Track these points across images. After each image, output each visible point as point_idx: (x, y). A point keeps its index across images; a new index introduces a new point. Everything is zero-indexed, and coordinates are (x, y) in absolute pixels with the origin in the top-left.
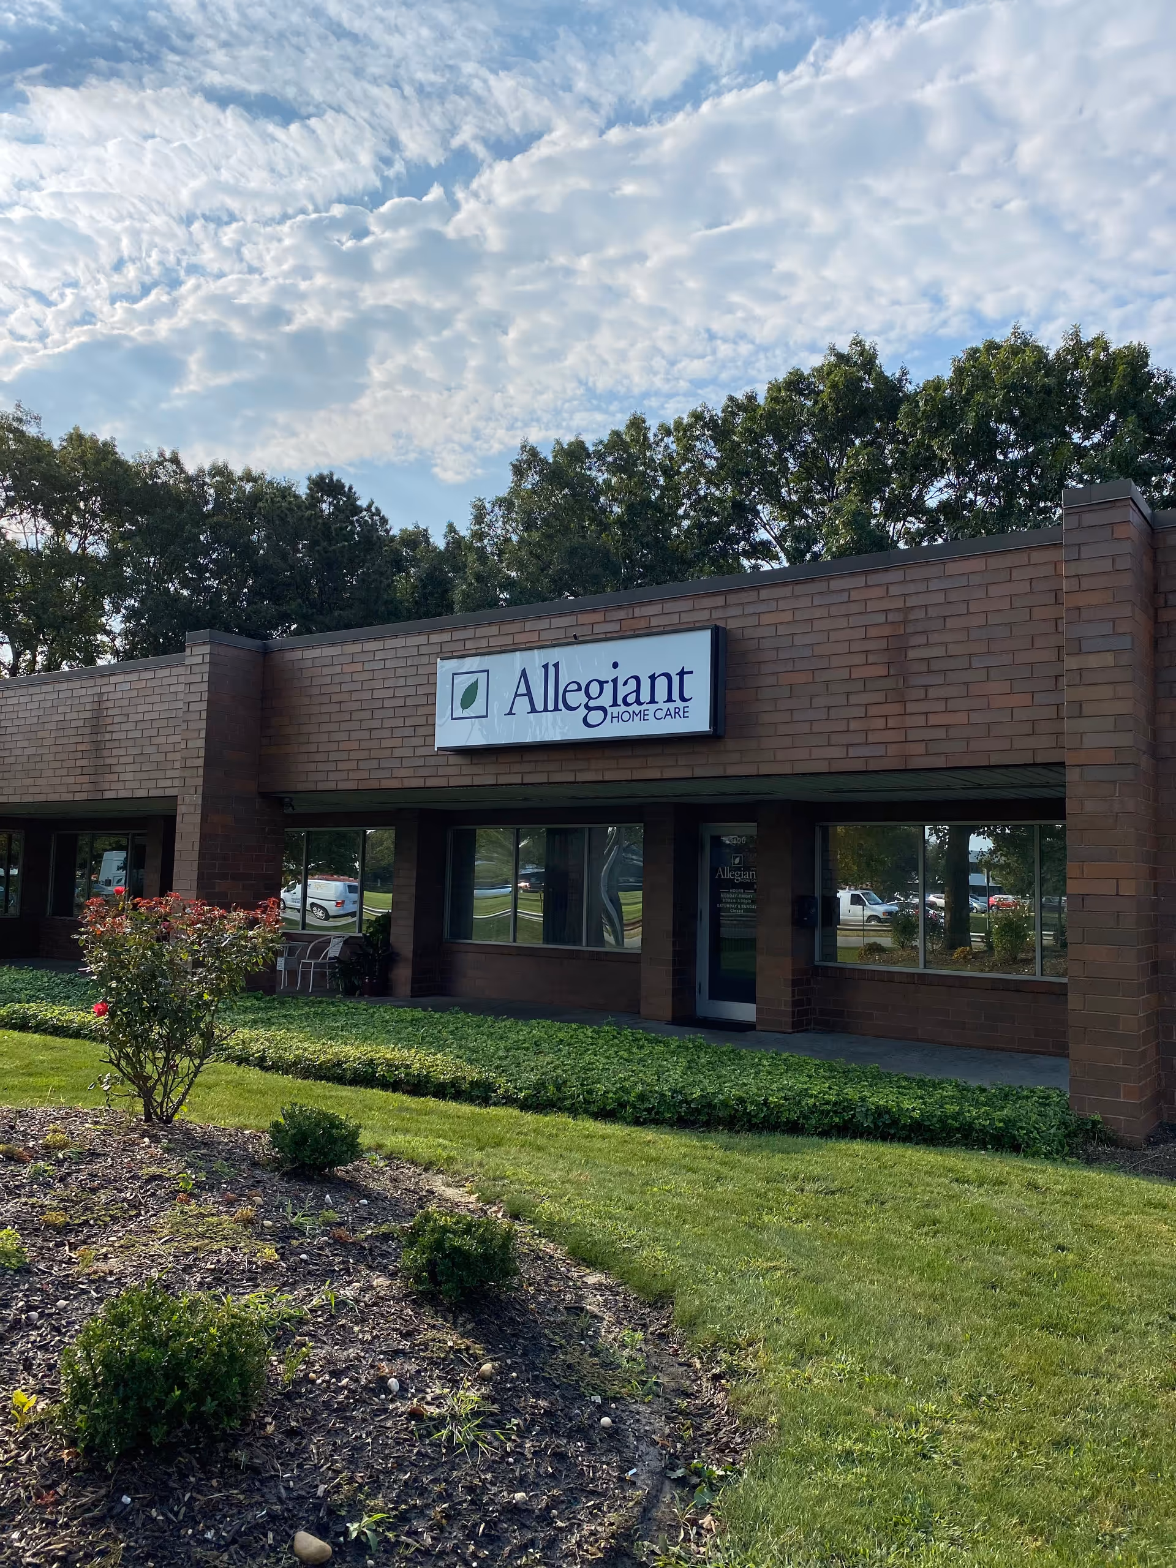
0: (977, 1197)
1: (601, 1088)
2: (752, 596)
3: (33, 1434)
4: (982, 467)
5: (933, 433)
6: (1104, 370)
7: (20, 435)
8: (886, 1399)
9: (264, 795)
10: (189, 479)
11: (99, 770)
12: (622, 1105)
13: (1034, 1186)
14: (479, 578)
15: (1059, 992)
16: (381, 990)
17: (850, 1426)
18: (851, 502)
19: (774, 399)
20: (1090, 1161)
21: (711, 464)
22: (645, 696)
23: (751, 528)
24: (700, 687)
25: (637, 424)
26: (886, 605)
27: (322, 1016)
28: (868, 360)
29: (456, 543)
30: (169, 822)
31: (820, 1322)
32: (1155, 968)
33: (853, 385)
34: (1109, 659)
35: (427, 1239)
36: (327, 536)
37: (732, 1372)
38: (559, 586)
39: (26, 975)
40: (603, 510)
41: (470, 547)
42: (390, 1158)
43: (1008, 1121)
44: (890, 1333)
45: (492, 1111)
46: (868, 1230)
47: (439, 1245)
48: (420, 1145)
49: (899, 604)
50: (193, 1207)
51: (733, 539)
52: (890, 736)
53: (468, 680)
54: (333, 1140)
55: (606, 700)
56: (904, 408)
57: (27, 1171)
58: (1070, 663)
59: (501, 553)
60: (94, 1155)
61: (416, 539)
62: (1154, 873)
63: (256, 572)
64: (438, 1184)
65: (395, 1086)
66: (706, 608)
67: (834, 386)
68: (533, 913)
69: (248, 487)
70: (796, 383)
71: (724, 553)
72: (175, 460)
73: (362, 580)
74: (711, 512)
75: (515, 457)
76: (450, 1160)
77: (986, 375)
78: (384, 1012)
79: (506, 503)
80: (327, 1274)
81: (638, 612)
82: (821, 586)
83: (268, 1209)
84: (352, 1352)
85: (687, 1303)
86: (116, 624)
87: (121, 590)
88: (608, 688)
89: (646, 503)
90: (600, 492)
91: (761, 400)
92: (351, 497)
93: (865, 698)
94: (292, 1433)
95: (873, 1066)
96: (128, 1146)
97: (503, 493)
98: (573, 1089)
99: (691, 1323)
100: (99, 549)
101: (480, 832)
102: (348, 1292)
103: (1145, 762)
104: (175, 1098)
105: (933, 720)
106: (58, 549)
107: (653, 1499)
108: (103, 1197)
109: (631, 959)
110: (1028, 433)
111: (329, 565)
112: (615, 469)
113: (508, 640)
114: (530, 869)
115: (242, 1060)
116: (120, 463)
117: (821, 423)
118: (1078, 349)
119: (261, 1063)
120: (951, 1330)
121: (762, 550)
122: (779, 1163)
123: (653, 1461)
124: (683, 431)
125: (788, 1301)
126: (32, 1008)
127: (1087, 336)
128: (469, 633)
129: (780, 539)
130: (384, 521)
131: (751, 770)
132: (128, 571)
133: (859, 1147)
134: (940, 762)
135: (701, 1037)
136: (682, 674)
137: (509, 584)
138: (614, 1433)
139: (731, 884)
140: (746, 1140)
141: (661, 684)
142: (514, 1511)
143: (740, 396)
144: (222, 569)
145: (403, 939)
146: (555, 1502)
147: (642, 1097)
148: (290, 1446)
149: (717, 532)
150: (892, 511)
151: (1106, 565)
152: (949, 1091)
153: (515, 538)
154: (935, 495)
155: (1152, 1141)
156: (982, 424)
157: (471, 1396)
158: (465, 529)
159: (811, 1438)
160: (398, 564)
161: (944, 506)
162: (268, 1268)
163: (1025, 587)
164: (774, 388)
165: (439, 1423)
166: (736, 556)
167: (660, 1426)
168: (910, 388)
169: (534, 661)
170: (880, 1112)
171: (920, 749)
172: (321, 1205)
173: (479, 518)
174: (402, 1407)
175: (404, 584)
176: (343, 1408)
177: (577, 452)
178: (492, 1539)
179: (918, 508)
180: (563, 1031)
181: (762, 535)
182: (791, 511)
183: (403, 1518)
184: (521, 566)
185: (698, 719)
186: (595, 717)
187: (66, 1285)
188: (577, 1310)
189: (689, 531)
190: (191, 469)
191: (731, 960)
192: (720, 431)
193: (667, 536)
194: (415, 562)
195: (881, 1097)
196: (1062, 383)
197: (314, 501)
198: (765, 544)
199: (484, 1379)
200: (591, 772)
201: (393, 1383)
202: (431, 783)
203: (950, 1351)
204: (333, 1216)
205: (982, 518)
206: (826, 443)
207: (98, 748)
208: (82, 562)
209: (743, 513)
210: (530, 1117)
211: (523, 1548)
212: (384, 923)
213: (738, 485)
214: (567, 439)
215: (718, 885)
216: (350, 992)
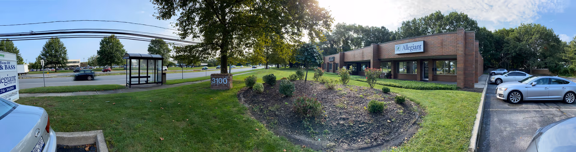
0: (448, 94)
1: (413, 86)
2: (427, 37)
3: (366, 110)
4: (452, 25)
5: (447, 21)
6: (463, 16)
7: (354, 26)
8: (438, 110)
9: (378, 59)
10: (369, 28)
11: (363, 58)
12: (415, 88)
13: (453, 92)
14: (398, 36)
15: (456, 76)
16: (390, 78)
17: (435, 112)
18: (438, 28)
19: (430, 16)
20: (458, 90)
21: (423, 23)
22: (417, 48)
23: (428, 30)
24: (422, 47)
25: (415, 19)
26: (441, 39)
27: (385, 80)
28: (440, 13)
29: (396, 32)
30: (370, 62)
31: (433, 105)
32: (464, 73)
33: (438, 15)
34: (461, 45)
35: (397, 98)
36: (383, 33)
37: (425, 109)
38: (407, 37)
39: (358, 76)
40: (412, 28)
41: (398, 33)
42: (393, 92)
43: (451, 87)
44: (439, 105)
45: (402, 89)
46: (438, 97)
47: (398, 98)
48: (396, 91)
49: (442, 39)
50: (376, 95)
51: (426, 31)
52: (441, 52)
53: (398, 47)
54: (388, 90)
55: (412, 48)
56: (444, 18)
57: (362, 91)
58: (458, 45)
59: (401, 33)
60: (367, 90)
61: (392, 32)
62: (465, 65)
63: (376, 37)
64: (397, 94)
65: (393, 86)
66: (423, 39)
67: (436, 15)
68: (406, 71)
69: (375, 28)
70: (432, 15)
71: (425, 33)
72: (368, 26)
73: (387, 37)
74: (423, 28)
75: (402, 23)
76: (398, 93)
77: (452, 15)
78: (391, 80)
79: (401, 28)
80: (388, 101)
81: (416, 39)
82: (434, 36)
83: (382, 95)
84: (391, 107)
85: (421, 104)
86: (363, 44)
87: (363, 40)
88: (413, 47)
89: (416, 27)
90: (411, 26)
91: (429, 16)
92: (385, 28)
93: (439, 48)
94: (386, 113)
95: (439, 83)
96: (370, 90)
97: (401, 27)
98: (410, 86)
99: (421, 106)
100: (361, 36)
101: (400, 62)
102: (390, 102)
103: (464, 55)
104: (373, 86)
105: (445, 50)
106: (358, 37)
107: (418, 119)
108: (368, 93)
109: (416, 75)
110: (456, 22)
111: (383, 35)
112: (413, 24)
113: (402, 42)
114: (405, 67)
115: (378, 84)
116: (363, 27)
117: (435, 19)
118: (461, 14)
119: (380, 84)
120: (444, 104)
121: (429, 33)
122: (430, 92)
123: (418, 116)
124: (420, 20)
125: (430, 103)
126: (359, 79)
127: (462, 13)
128: (398, 42)
129: (431, 32)
130: (389, 31)
131: (427, 55)
132: (364, 38)
133: (438, 90)
134: (446, 55)
135: (423, 82)
136: (420, 46)
137: (402, 37)
138: (414, 114)
139: (426, 67)
140: (427, 90)
141: (418, 47)
142: (406, 120)
143: (426, 16)
144: (373, 37)
145: (392, 73)
146: (409, 119)
147: (417, 87)
148: (386, 114)
149: (424, 31)
150: (443, 29)
151: (461, 36)
152: (446, 85)
153: (402, 32)
154: (447, 28)
155: (464, 88)
156: (452, 20)
157: (402, 111)
158: (397, 31)
159: (432, 113)
160: (390, 35)
161: (448, 29)
162: (383, 100)
163: (452, 39)
164: (430, 15)
165: (399, 113)
166: (426, 33)
167: (418, 114)
168: (444, 16)
169: (405, 45)
170: (440, 87)
171: (444, 53)
172: (387, 95)
173: (398, 30)
174: (396, 111)
175: (391, 37)
176: (390, 111)
177: (409, 22)
178: (404, 122)
179: (445, 29)
180: (409, 81)
181: (429, 31)
182: (432, 28)
183: (396, 120)
184: (403, 35)
185: (422, 50)
186: (411, 50)
187: (367, 100)
188: (411, 105)
189: (421, 31)
190: (370, 27)
191: (426, 75)
192: (424, 20)
193: (419, 31)
194: (392, 35)
195: (440, 86)
196: (460, 17)
197: (382, 29)
198: (429, 32)
199: (403, 110)
200: (412, 56)
201: (395, 110)
202: (395, 57)
203: (444, 106)
204: (388, 96)
205: (452, 30)
206: (435, 21)
207: (363, 55)
208: (360, 38)
209: (427, 28)
210: (406, 89)
211: (407, 122)
212: (390, 72)
213: (426, 26)
214: (408, 20)
215: (425, 67)
216: (387, 78)
